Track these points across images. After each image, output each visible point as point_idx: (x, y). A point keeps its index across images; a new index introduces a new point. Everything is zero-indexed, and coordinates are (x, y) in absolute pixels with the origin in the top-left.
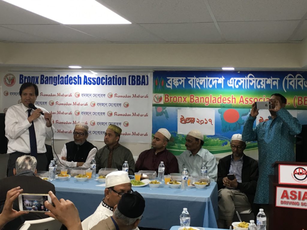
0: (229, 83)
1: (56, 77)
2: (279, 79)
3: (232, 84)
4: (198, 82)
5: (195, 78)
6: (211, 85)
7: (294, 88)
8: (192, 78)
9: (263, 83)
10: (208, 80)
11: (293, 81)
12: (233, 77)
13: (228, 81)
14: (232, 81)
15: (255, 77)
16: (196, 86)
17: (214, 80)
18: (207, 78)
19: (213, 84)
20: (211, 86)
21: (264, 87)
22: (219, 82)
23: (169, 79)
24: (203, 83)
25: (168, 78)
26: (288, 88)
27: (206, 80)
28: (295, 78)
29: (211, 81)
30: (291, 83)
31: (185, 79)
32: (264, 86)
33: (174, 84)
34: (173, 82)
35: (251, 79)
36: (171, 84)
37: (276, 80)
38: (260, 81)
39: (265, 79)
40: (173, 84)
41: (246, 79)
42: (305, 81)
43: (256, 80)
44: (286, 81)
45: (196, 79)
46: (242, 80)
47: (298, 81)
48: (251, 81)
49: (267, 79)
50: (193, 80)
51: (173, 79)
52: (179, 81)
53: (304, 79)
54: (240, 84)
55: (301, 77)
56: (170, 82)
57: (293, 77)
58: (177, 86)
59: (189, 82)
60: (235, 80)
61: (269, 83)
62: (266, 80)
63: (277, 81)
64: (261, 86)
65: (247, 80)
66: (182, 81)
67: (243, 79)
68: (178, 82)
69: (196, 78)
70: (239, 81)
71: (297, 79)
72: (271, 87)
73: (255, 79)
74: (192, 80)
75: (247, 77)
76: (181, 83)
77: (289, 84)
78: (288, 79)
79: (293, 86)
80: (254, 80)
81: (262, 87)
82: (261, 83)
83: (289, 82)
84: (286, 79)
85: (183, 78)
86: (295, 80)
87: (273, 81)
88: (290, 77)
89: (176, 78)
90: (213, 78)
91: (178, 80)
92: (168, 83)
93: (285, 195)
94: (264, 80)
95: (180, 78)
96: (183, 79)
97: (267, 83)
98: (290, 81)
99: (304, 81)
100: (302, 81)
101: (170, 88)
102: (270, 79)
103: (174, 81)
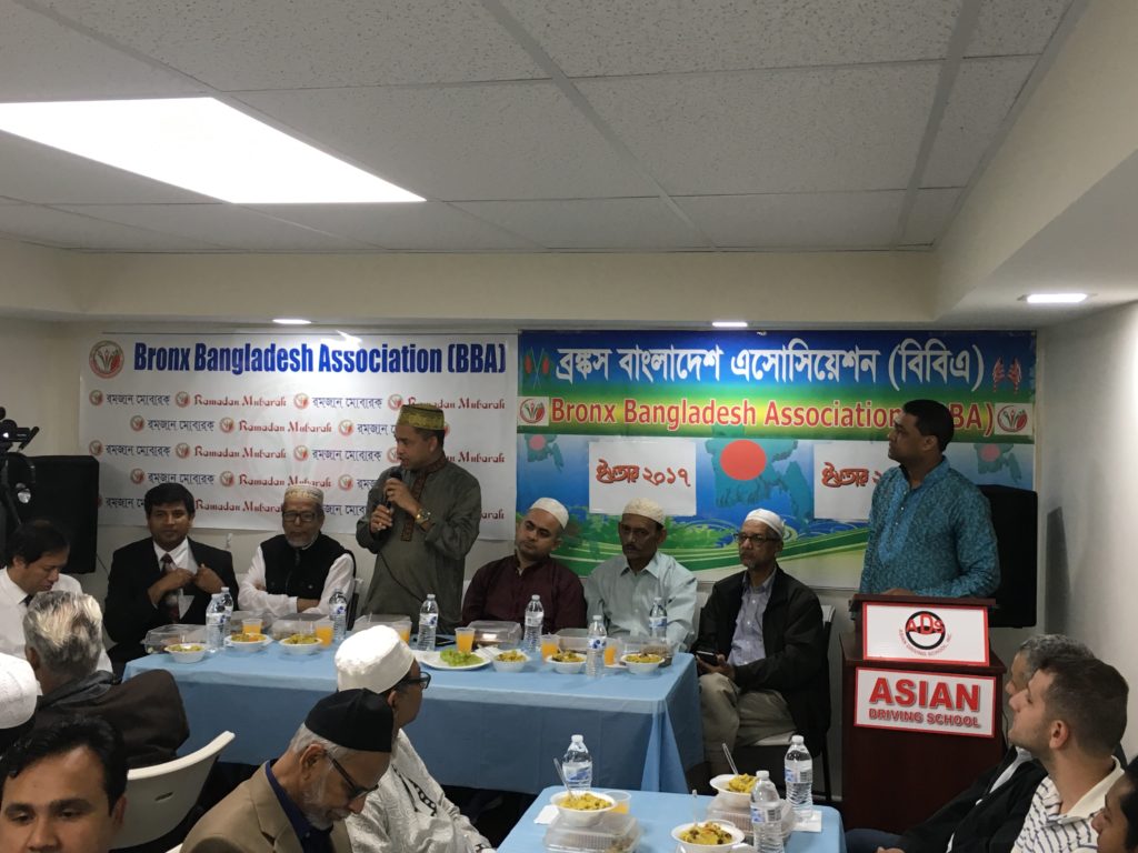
0: (736, 366)
1: (241, 350)
2: (878, 353)
3: (744, 367)
4: (645, 362)
5: (637, 352)
6: (685, 372)
7: (921, 378)
8: (630, 352)
9: (834, 365)
10: (676, 356)
11: (919, 360)
12: (748, 349)
13: (733, 359)
14: (744, 358)
15: (810, 349)
16: (642, 373)
17: (693, 356)
18: (673, 352)
19: (690, 367)
20: (683, 375)
21: (834, 378)
22: (706, 363)
23: (566, 354)
24: (662, 366)
25: (561, 351)
26: (904, 378)
27: (669, 356)
28: (923, 349)
29: (685, 358)
30: (912, 366)
31: (609, 355)
32: (836, 372)
33: (578, 367)
34: (575, 364)
35: (799, 353)
36: (570, 369)
37: (870, 357)
38: (824, 359)
39: (838, 353)
40: (575, 369)
41: (784, 353)
42: (952, 360)
43: (814, 357)
44: (898, 358)
45: (640, 355)
46: (773, 356)
47: (934, 358)
48: (797, 360)
49: (843, 352)
50: (634, 356)
51: (575, 355)
52: (593, 359)
53: (949, 353)
54: (767, 367)
55: (941, 349)
56: (568, 363)
57: (919, 346)
58: (588, 375)
59: (622, 363)
60: (752, 357)
61: (851, 365)
62: (842, 357)
63: (874, 359)
64: (827, 372)
65: (788, 356)
66: (601, 360)
67: (777, 352)
68: (589, 364)
69: (641, 351)
70: (763, 359)
71: (929, 353)
72: (857, 377)
73: (811, 353)
74: (629, 358)
75: (787, 348)
76: (597, 366)
77: (907, 368)
78: (904, 353)
79: (919, 373)
80: (806, 356)
81: (830, 376)
82: (828, 365)
83: (907, 362)
84: (900, 353)
85: (603, 351)
86: (925, 357)
87: (862, 358)
88: (910, 347)
89: (585, 351)
90: (689, 352)
91: (589, 356)
92: (559, 365)
93: (882, 692)
94: (834, 356)
95: (597, 352)
96: (603, 355)
97: (845, 364)
98: (909, 358)
99: (949, 358)
100: (944, 360)
101: (568, 381)
102: (852, 352)
103: (578, 359)
